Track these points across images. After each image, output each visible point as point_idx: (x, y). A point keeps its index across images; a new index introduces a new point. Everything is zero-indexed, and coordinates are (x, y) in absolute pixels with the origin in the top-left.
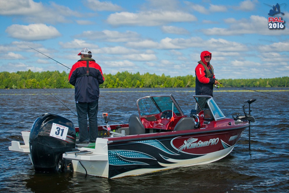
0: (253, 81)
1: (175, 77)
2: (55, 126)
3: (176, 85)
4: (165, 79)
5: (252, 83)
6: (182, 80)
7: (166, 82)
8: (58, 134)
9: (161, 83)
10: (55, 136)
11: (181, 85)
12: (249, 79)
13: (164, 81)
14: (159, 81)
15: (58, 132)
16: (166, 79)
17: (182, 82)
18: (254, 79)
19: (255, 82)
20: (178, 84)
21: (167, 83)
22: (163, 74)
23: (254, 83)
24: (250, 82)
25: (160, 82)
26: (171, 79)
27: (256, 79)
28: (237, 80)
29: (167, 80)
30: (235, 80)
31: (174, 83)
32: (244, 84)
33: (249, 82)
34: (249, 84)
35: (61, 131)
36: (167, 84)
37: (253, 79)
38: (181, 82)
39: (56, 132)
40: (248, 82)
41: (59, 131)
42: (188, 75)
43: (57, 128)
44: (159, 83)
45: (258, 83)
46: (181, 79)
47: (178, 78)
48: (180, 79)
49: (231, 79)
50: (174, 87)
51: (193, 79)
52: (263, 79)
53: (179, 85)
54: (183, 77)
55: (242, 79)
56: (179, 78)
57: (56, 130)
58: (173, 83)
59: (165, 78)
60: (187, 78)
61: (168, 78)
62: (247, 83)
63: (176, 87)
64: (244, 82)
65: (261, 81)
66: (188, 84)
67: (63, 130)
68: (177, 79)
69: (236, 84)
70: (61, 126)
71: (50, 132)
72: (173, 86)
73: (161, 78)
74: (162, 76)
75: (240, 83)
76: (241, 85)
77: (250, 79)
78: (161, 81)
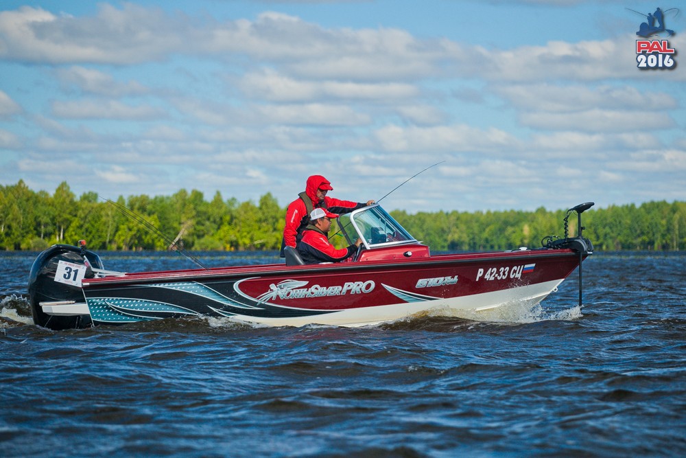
0: (506, 223)
1: (121, 198)
2: (62, 266)
3: (123, 237)
4: (75, 208)
5: (501, 230)
6: (155, 216)
7: (75, 223)
8: (69, 277)
9: (50, 229)
10: (63, 281)
11: (147, 239)
12: (489, 213)
13: (66, 216)
14: (45, 219)
15: (67, 274)
16: (76, 210)
17: (153, 221)
18: (512, 211)
19: (512, 225)
20: (133, 233)
21: (81, 227)
22: (63, 188)
23: (510, 230)
24: (492, 227)
25: (46, 225)
26: (101, 207)
27: (519, 213)
28: (429, 215)
29: (80, 213)
30: (421, 218)
31: (117, 230)
32: (465, 238)
33: (488, 225)
34: (485, 235)
35: (73, 274)
36: (79, 231)
37: (505, 212)
38: (149, 226)
39: (65, 275)
40: (483, 226)
41: (69, 273)
42: (183, 193)
43: (67, 269)
44: (43, 229)
45: (527, 230)
46: (149, 207)
47: (137, 206)
48: (143, 209)
49: (404, 213)
50: (114, 247)
51: (202, 208)
52: (554, 211)
53: (140, 239)
54: (160, 201)
55: (455, 212)
56: (142, 206)
57: (65, 272)
58: (110, 230)
59: (72, 202)
60: (178, 206)
61: (85, 204)
62: (476, 230)
63: (124, 248)
64: (463, 227)
65: (542, 222)
66: (183, 233)
67: (76, 272)
68: (127, 208)
69: (428, 234)
70: (73, 266)
71: (54, 275)
72: (110, 242)
73: (52, 204)
74: (56, 196)
75: (443, 231)
76: (450, 238)
77: (492, 211)
78: (53, 219)
